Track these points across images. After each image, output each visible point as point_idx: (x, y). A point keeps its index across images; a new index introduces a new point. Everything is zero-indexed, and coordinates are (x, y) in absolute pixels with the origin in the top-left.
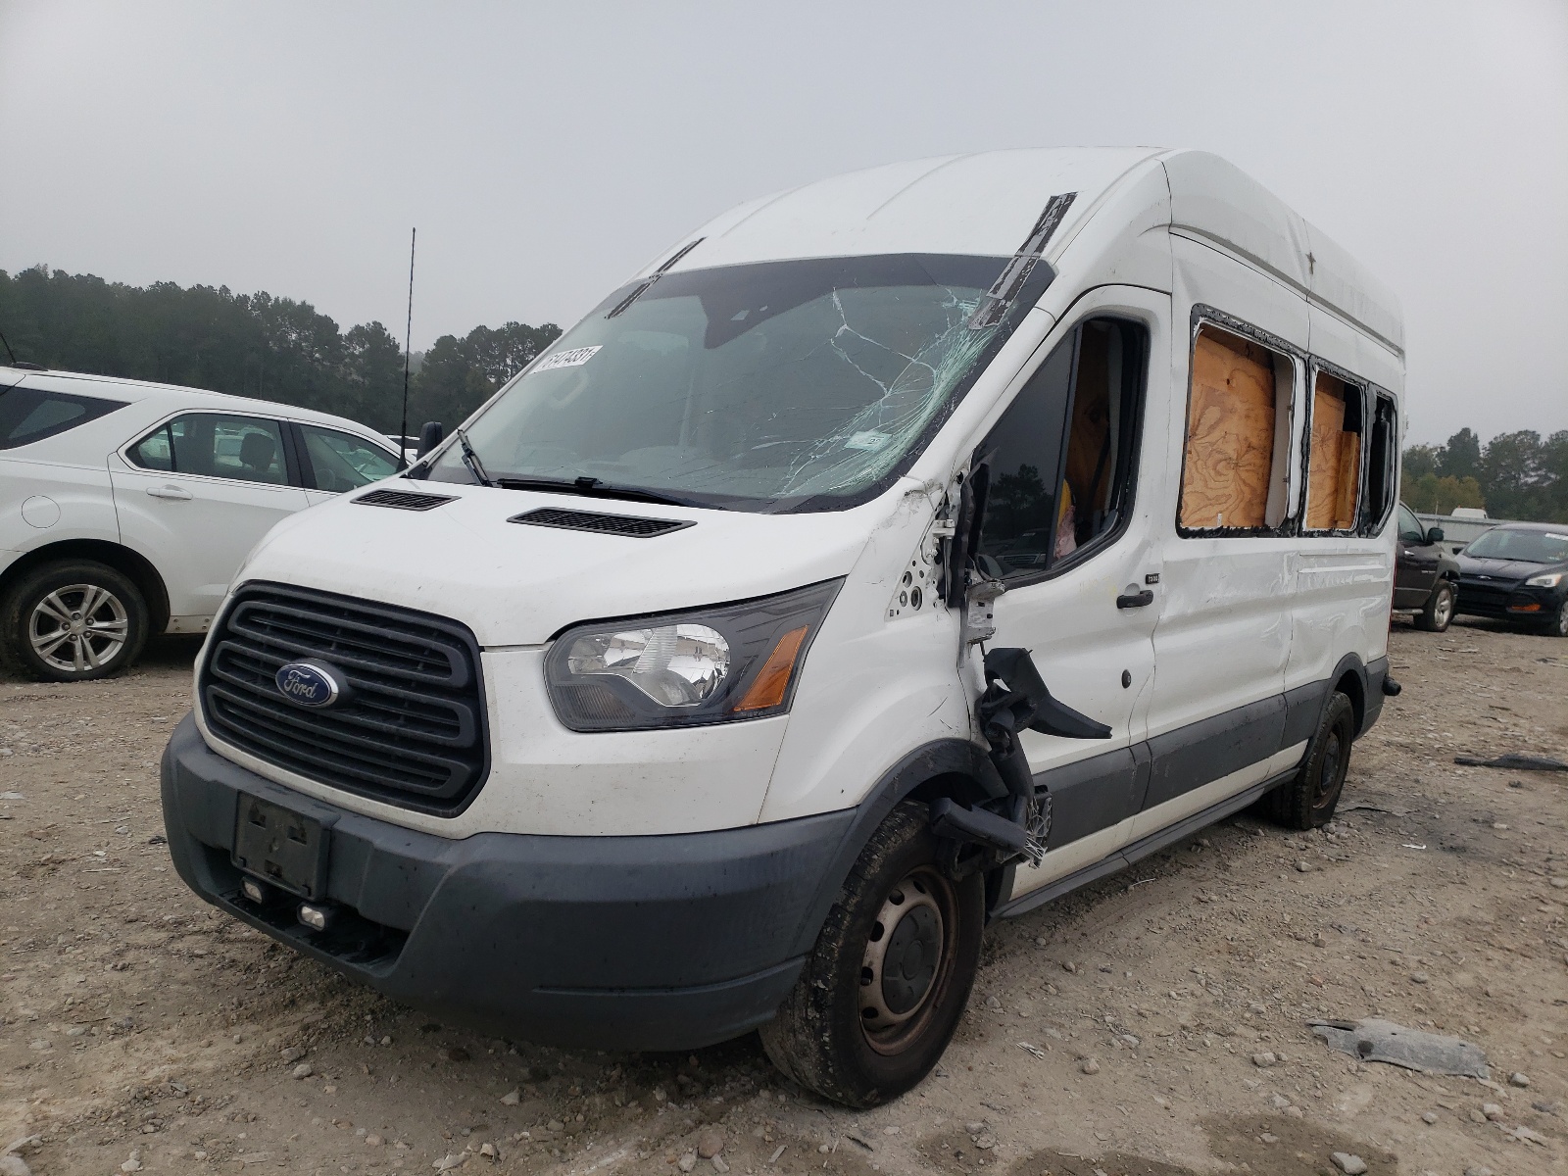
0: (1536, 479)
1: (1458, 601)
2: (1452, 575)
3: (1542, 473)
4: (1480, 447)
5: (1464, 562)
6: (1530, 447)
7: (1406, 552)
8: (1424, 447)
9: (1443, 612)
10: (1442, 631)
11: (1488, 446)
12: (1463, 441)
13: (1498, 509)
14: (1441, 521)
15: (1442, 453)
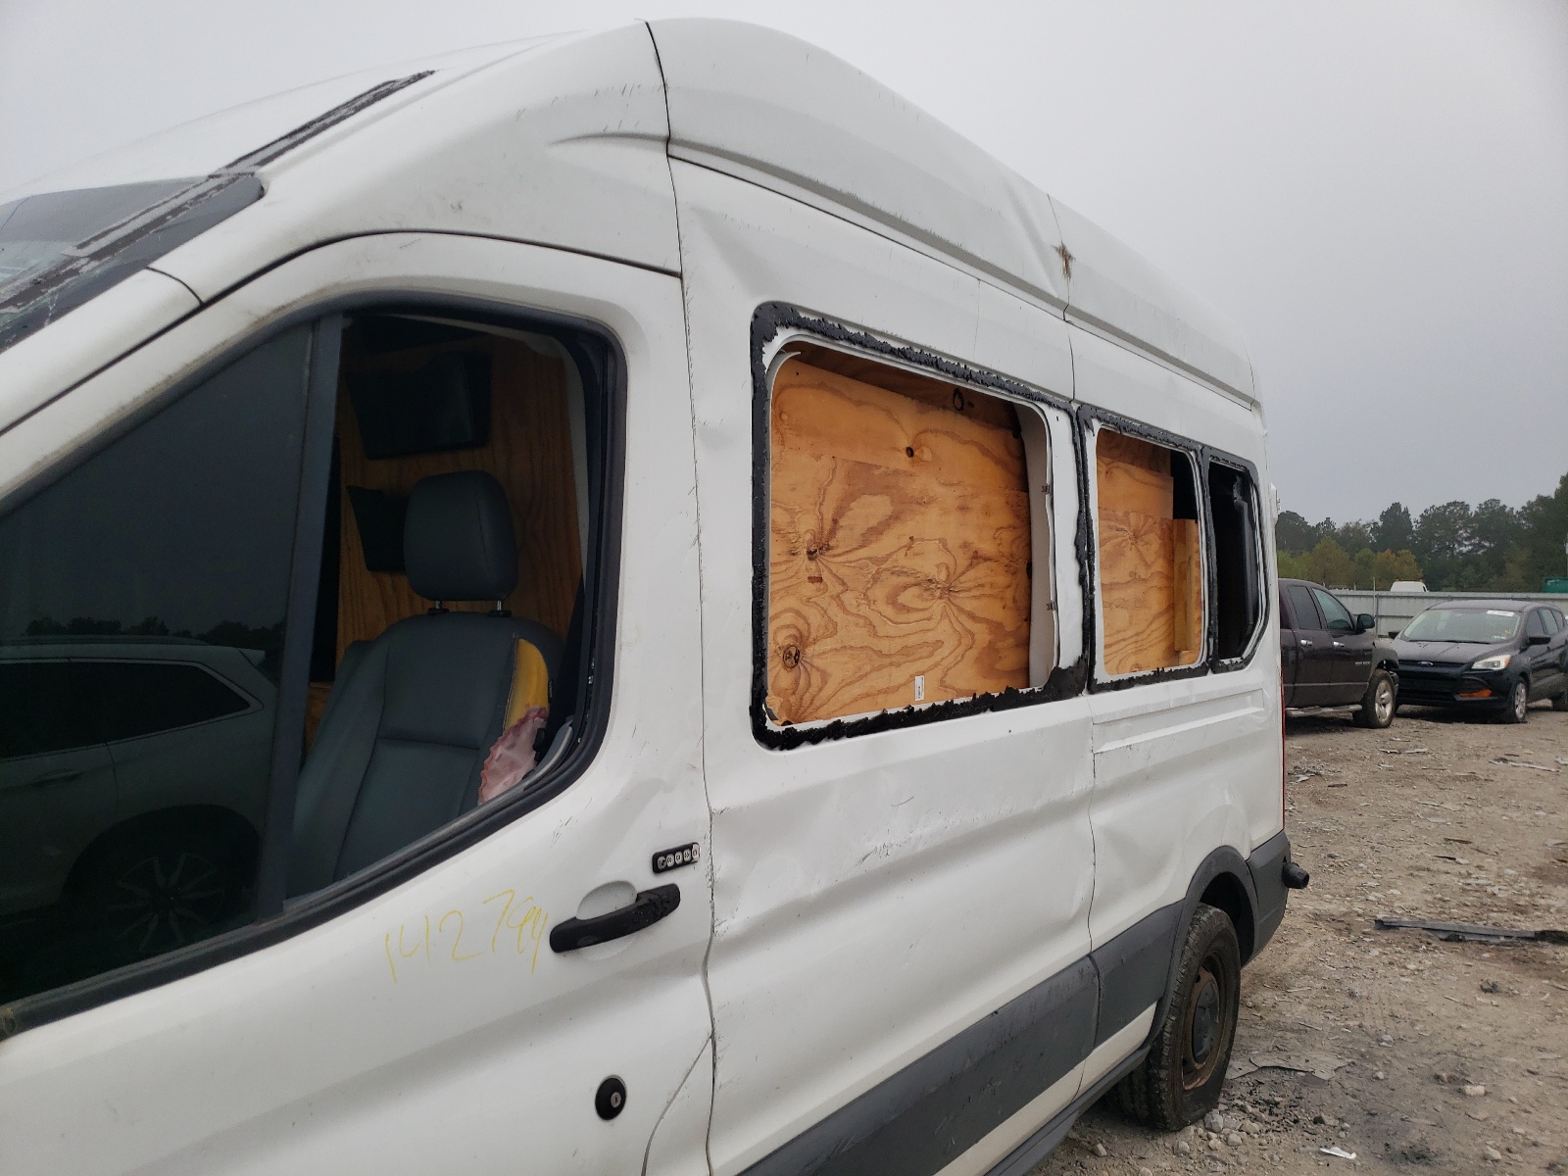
0: (1470, 547)
1: (1399, 690)
2: (1390, 665)
3: (1476, 541)
4: (1412, 521)
5: (1402, 649)
6: (1462, 517)
7: (1335, 643)
8: (1357, 523)
9: (1384, 705)
10: (1387, 726)
11: (1419, 519)
12: (1395, 516)
13: (1436, 580)
14: (1381, 597)
15: (1376, 529)
